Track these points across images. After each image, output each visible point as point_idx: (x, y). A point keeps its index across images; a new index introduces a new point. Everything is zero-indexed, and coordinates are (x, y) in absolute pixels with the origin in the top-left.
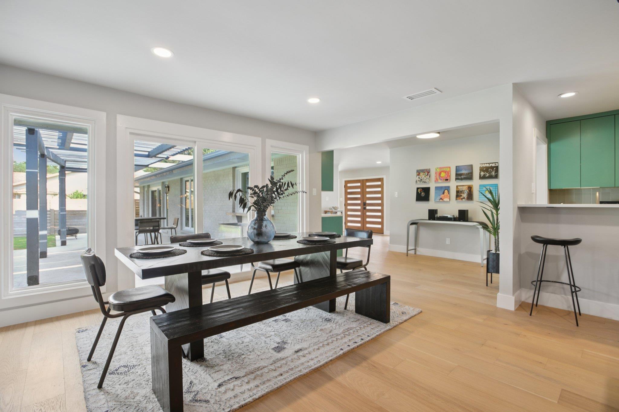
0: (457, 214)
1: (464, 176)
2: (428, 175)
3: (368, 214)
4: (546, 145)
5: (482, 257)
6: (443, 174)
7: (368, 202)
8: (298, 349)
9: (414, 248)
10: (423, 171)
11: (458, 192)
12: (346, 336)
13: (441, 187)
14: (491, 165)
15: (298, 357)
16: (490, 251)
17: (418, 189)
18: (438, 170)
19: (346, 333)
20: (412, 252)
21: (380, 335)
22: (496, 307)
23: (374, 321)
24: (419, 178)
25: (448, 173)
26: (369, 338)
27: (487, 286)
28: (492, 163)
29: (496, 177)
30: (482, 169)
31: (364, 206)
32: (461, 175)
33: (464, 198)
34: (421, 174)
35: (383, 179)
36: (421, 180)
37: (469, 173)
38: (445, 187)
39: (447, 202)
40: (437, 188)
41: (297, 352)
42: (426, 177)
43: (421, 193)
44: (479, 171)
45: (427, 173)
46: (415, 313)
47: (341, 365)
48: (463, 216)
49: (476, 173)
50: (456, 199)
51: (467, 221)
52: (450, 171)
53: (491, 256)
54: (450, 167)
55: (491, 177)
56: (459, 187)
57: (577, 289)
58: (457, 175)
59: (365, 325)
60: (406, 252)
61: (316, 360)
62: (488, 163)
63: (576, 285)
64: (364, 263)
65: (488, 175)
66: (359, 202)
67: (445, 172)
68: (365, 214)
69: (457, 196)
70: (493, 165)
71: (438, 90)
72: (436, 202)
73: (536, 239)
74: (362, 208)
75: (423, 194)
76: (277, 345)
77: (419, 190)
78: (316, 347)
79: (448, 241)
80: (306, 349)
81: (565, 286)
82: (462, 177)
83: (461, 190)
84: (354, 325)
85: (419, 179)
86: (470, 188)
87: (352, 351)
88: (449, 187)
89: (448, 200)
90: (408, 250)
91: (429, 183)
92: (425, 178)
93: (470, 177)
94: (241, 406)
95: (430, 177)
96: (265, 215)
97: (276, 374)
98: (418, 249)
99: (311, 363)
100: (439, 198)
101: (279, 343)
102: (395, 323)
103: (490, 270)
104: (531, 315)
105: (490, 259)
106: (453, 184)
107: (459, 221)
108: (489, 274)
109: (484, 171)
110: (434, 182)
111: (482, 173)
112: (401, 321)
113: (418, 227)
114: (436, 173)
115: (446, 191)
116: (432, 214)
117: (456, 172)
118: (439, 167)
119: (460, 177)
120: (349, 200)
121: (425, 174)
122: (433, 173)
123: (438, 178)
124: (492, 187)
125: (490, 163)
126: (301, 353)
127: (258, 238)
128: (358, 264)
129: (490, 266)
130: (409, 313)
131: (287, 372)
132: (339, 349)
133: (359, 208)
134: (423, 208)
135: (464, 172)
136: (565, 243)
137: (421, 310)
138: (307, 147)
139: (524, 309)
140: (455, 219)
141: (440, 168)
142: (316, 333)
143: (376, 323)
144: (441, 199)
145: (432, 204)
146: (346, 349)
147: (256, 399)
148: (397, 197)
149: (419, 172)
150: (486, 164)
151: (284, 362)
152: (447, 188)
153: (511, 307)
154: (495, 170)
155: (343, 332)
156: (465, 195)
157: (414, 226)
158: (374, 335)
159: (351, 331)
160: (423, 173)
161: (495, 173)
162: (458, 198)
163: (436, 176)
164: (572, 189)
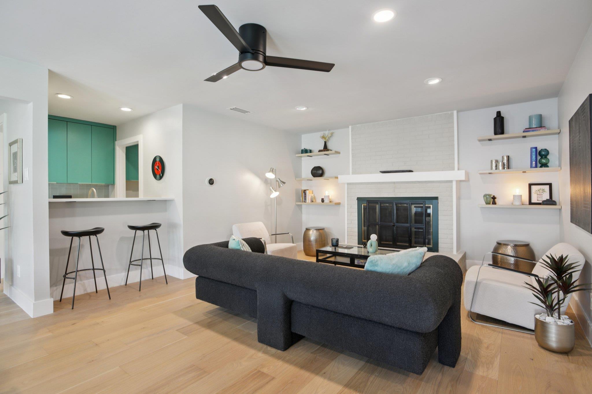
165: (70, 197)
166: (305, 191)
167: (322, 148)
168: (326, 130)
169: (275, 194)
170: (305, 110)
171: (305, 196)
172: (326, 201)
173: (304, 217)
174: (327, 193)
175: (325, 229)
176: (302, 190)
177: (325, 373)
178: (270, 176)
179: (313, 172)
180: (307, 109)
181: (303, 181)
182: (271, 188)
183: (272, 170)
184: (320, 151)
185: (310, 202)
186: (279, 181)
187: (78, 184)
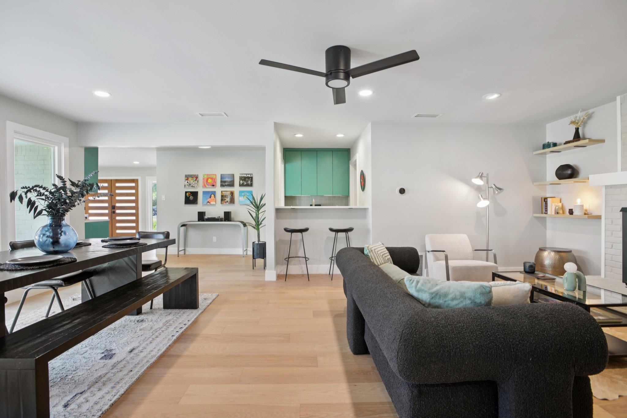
0: (222, 216)
1: (228, 183)
2: (196, 180)
3: (118, 218)
4: (283, 165)
5: (243, 249)
6: (210, 181)
7: (118, 205)
8: (130, 349)
9: (183, 249)
10: (192, 176)
11: (222, 196)
12: (168, 326)
13: (208, 192)
14: (247, 175)
15: (136, 354)
16: (254, 242)
17: (186, 192)
18: (205, 176)
19: (167, 325)
20: (182, 253)
21: (197, 318)
22: (265, 281)
23: (185, 310)
24: (188, 182)
25: (214, 180)
26: (190, 323)
27: (253, 269)
28: (248, 174)
29: (251, 185)
30: (241, 178)
31: (113, 210)
32: (225, 182)
33: (228, 202)
34: (190, 179)
35: (137, 180)
36: (190, 184)
37: (231, 181)
38: (212, 192)
39: (213, 205)
40: (204, 193)
41: (131, 351)
42: (195, 182)
43: (189, 197)
44: (239, 180)
45: (195, 178)
46: (214, 297)
47: (180, 346)
48: (227, 216)
49: (237, 181)
50: (221, 203)
51: (231, 221)
52: (216, 178)
53: (255, 246)
54: (216, 175)
55: (247, 185)
56: (223, 192)
57: (307, 259)
58: (221, 181)
59: (180, 314)
60: (177, 254)
61: (156, 350)
62: (246, 174)
63: (306, 257)
64: (163, 263)
65: (245, 183)
66: (106, 205)
67: (212, 179)
68: (115, 218)
69: (222, 200)
70: (249, 176)
71: (226, 115)
72: (203, 205)
73: (286, 230)
74: (111, 212)
75: (191, 198)
76: (103, 355)
77: (188, 194)
78: (148, 342)
79: (215, 239)
80: (138, 347)
81: (301, 259)
82: (226, 184)
83: (225, 195)
84: (170, 317)
85: (188, 184)
86: (232, 193)
87: (182, 334)
88: (215, 192)
89: (215, 203)
90: (179, 251)
91: (197, 188)
92: (193, 183)
93: (232, 184)
94: (112, 405)
95: (198, 182)
96: (63, 220)
97: (125, 372)
98: (187, 249)
99: (153, 353)
100: (206, 202)
101: (103, 353)
102: (204, 308)
103: (255, 256)
104: (286, 281)
105: (255, 249)
106: (218, 190)
107: (225, 221)
108: (254, 260)
109: (242, 180)
110: (202, 187)
111: (241, 182)
112: (208, 305)
113: (187, 229)
114: (204, 179)
115: (213, 195)
116: (201, 216)
117: (221, 179)
118: (206, 173)
119: (224, 184)
120: (91, 203)
121: (194, 179)
122: (201, 179)
123: (206, 184)
124: (248, 193)
125: (247, 174)
126: (135, 352)
127: (54, 248)
128: (158, 265)
129: (255, 254)
130: (210, 298)
131: (135, 367)
132: (170, 336)
133: (106, 211)
134: (193, 211)
135: (227, 179)
136: (301, 231)
137: (217, 294)
138: (67, 139)
139: (280, 278)
140: (221, 220)
141: (207, 175)
142: (137, 334)
143: (188, 311)
144: (208, 202)
145: (200, 207)
146: (177, 335)
147: (122, 394)
148: (164, 200)
149: (187, 177)
150: (244, 174)
151: (124, 362)
152: (213, 193)
153: (274, 278)
154: (251, 180)
155: (164, 324)
156: (228, 199)
157: (183, 228)
158: (193, 319)
159: (171, 322)
160: (191, 179)
161: (251, 182)
162: (223, 202)
163: (204, 182)
164: (296, 196)
165: (320, 205)
166: (545, 200)
167: (571, 138)
168: (577, 112)
169: (483, 204)
170: (498, 97)
171: (545, 206)
172: (576, 212)
173: (549, 233)
174: (579, 202)
175: (573, 252)
176: (542, 198)
177: (355, 385)
178: (478, 182)
179: (558, 172)
180: (500, 96)
181: (547, 186)
182: (480, 195)
183: (481, 176)
184: (567, 143)
185: (553, 213)
186: (494, 187)
187: (323, 196)
